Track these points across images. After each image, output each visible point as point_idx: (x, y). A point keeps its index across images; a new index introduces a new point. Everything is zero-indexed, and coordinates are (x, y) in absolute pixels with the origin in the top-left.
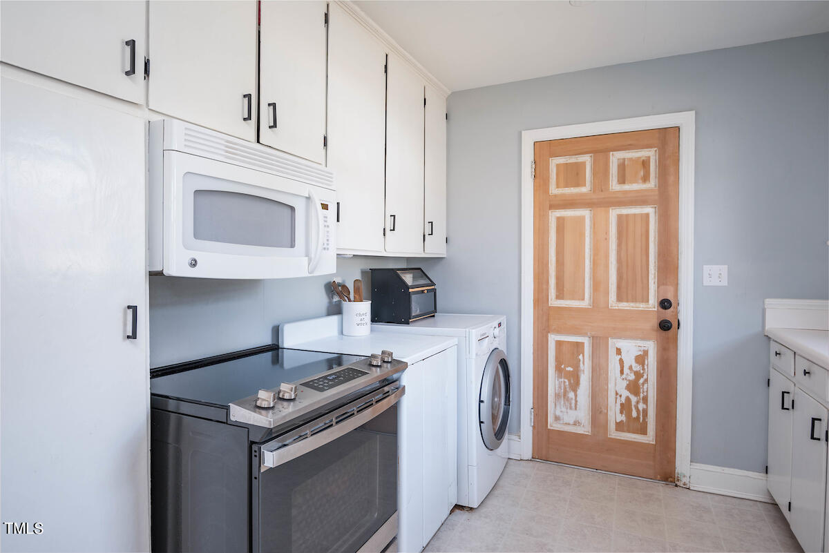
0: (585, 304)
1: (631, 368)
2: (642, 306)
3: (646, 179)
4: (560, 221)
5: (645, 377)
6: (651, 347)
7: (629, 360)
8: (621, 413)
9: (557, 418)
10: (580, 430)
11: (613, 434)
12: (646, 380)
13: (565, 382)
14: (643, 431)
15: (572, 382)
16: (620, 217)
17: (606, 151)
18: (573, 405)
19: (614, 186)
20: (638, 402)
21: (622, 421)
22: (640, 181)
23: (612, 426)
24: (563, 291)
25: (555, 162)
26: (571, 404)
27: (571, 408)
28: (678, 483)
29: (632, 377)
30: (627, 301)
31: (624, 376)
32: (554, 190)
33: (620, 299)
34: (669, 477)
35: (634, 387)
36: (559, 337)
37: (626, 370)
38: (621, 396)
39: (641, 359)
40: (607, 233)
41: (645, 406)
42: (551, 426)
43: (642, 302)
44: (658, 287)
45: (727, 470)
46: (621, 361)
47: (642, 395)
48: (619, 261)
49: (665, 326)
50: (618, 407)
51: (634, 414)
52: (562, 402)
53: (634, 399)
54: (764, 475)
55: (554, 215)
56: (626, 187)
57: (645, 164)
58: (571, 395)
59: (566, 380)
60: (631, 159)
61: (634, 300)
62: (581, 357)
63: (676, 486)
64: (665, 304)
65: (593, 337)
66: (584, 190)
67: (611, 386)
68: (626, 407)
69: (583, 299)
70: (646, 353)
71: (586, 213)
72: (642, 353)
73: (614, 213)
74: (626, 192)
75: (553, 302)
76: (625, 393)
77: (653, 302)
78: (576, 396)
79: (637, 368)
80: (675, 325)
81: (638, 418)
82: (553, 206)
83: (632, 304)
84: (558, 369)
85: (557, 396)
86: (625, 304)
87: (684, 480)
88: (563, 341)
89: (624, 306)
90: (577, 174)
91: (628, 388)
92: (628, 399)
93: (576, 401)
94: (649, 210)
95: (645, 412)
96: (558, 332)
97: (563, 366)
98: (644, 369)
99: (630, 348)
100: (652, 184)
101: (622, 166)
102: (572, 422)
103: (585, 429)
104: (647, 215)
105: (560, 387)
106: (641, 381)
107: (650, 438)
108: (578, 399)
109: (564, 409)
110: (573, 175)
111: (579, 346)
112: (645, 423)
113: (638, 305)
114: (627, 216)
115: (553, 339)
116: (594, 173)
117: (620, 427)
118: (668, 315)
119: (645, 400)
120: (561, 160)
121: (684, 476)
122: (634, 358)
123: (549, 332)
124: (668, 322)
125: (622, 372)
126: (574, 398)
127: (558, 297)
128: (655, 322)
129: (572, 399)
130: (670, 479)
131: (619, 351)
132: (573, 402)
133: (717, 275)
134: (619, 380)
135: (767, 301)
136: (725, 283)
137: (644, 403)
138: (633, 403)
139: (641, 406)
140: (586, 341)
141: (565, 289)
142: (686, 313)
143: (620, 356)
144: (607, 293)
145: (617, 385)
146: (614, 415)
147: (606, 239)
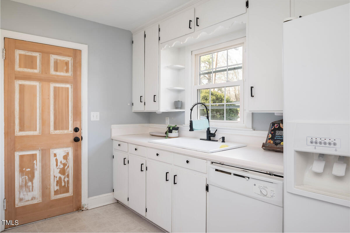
0: (37, 133)
1: (61, 162)
2: (66, 132)
3: (67, 71)
4: (22, 87)
5: (68, 165)
6: (70, 150)
7: (60, 158)
8: (57, 185)
9: (21, 200)
10: (35, 202)
11: (53, 197)
12: (68, 167)
13: (25, 178)
14: (67, 191)
15: (30, 176)
16: (55, 88)
17: (49, 53)
18: (31, 189)
19: (52, 72)
20: (65, 178)
21: (57, 189)
22: (65, 72)
23: (52, 193)
24: (24, 126)
25: (18, 53)
26: (29, 189)
27: (29, 191)
28: (83, 209)
29: (62, 166)
30: (59, 130)
31: (58, 167)
32: (17, 68)
33: (55, 129)
34: (79, 208)
35: (63, 171)
36: (21, 153)
37: (59, 164)
38: (56, 177)
39: (66, 157)
40: (49, 95)
41: (68, 179)
42: (17, 205)
43: (66, 129)
44: (73, 122)
45: (101, 196)
46: (57, 160)
47: (66, 174)
48: (55, 110)
49: (77, 140)
50: (55, 183)
51: (63, 184)
52: (24, 189)
53: (63, 177)
54: (113, 193)
55: (18, 83)
56: (58, 73)
57: (67, 64)
58: (30, 184)
59: (27, 177)
60: (60, 60)
61: (62, 129)
62: (35, 162)
63: (83, 211)
64: (76, 130)
65: (42, 150)
66: (36, 71)
67: (52, 173)
68: (59, 182)
69: (36, 130)
70: (68, 153)
71: (37, 84)
72: (66, 154)
73: (52, 85)
74: (58, 76)
75: (18, 133)
76: (59, 175)
77: (71, 129)
78: (32, 184)
79: (64, 161)
80: (81, 139)
81: (65, 185)
82: (17, 78)
83: (61, 131)
84: (21, 171)
85: (21, 187)
86: (58, 131)
87: (85, 207)
88: (24, 155)
89: (58, 132)
90: (32, 62)
91: (60, 172)
92: (60, 178)
93: (33, 187)
94: (68, 86)
95: (68, 181)
96: (21, 150)
97: (24, 169)
98: (67, 161)
99: (60, 152)
100: (70, 74)
101: (56, 63)
102: (30, 199)
103: (38, 200)
104: (68, 88)
105: (22, 181)
106: (66, 167)
107: (70, 193)
108: (34, 185)
109: (25, 193)
110: (30, 62)
111: (34, 156)
112: (68, 187)
113: (64, 131)
114: (59, 87)
115: (17, 154)
116: (42, 64)
117: (56, 192)
118: (77, 134)
119: (68, 176)
120: (22, 52)
121: (86, 205)
122: (62, 157)
123: (15, 151)
124: (78, 138)
125: (57, 165)
126: (31, 185)
127: (21, 130)
128: (72, 138)
129: (30, 186)
130: (80, 209)
131: (55, 155)
132: (31, 187)
133: (96, 116)
134: (56, 169)
135: (112, 126)
136: (98, 119)
137: (67, 178)
138: (63, 179)
139: (66, 180)
140: (37, 153)
141: (25, 125)
142: (84, 133)
143: (56, 158)
144: (49, 126)
145: (55, 172)
146: (54, 187)
147: (48, 98)
